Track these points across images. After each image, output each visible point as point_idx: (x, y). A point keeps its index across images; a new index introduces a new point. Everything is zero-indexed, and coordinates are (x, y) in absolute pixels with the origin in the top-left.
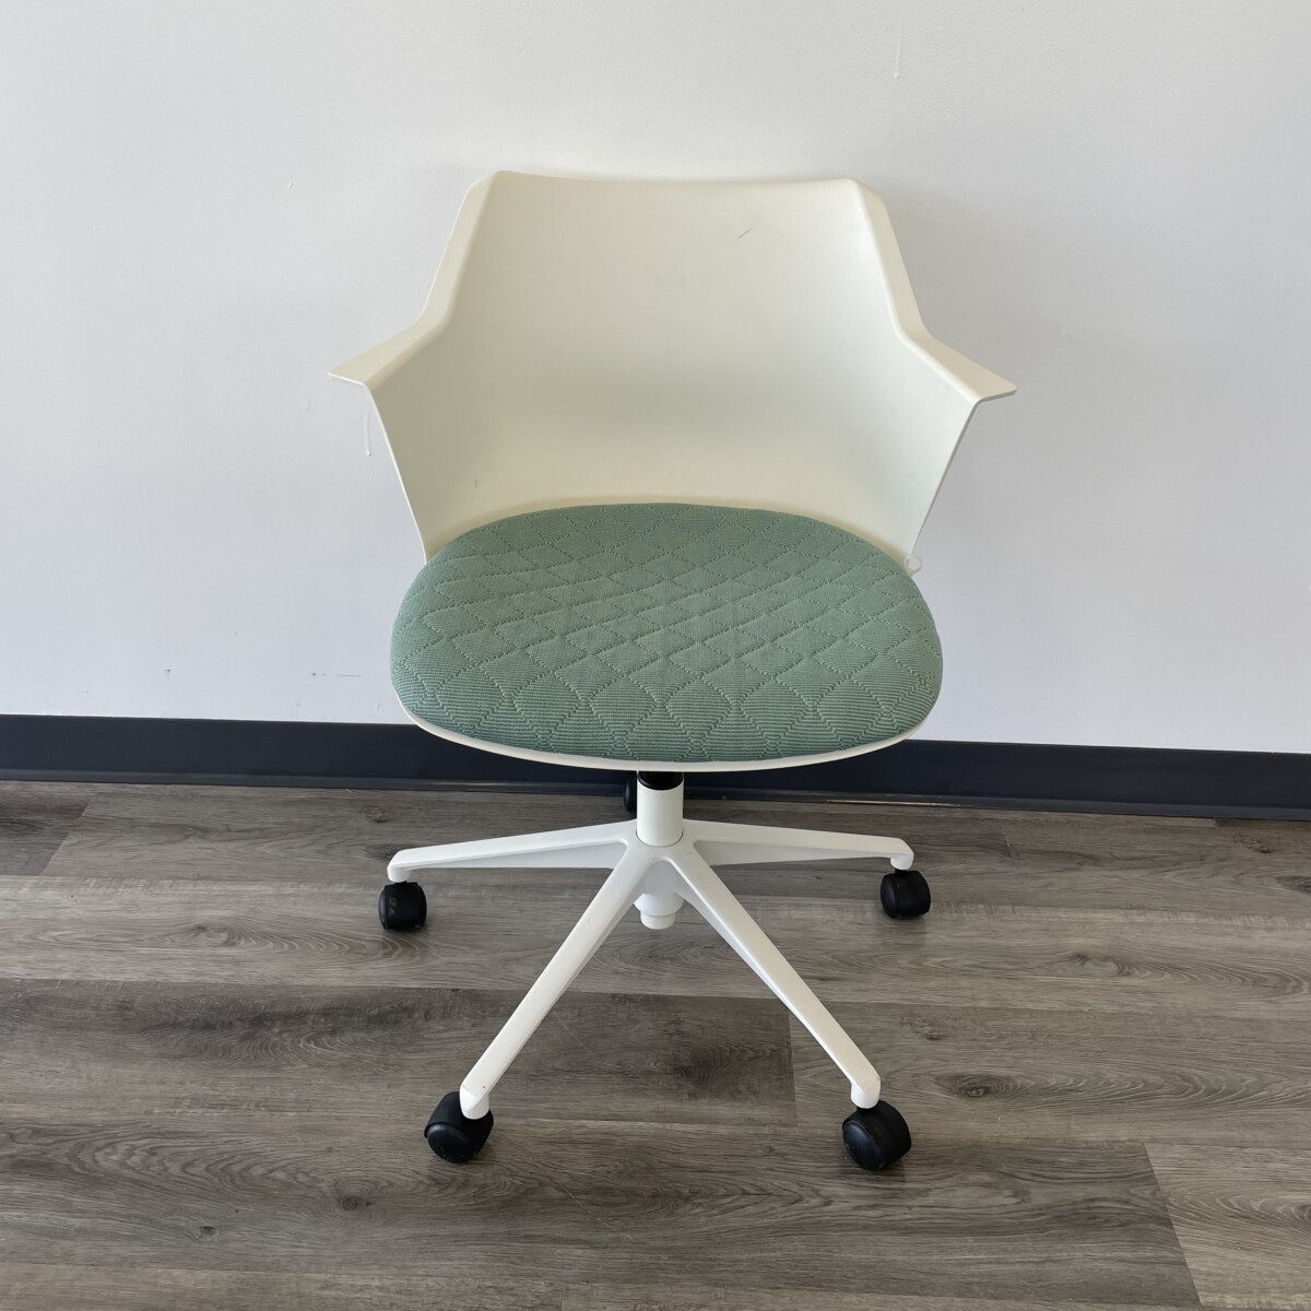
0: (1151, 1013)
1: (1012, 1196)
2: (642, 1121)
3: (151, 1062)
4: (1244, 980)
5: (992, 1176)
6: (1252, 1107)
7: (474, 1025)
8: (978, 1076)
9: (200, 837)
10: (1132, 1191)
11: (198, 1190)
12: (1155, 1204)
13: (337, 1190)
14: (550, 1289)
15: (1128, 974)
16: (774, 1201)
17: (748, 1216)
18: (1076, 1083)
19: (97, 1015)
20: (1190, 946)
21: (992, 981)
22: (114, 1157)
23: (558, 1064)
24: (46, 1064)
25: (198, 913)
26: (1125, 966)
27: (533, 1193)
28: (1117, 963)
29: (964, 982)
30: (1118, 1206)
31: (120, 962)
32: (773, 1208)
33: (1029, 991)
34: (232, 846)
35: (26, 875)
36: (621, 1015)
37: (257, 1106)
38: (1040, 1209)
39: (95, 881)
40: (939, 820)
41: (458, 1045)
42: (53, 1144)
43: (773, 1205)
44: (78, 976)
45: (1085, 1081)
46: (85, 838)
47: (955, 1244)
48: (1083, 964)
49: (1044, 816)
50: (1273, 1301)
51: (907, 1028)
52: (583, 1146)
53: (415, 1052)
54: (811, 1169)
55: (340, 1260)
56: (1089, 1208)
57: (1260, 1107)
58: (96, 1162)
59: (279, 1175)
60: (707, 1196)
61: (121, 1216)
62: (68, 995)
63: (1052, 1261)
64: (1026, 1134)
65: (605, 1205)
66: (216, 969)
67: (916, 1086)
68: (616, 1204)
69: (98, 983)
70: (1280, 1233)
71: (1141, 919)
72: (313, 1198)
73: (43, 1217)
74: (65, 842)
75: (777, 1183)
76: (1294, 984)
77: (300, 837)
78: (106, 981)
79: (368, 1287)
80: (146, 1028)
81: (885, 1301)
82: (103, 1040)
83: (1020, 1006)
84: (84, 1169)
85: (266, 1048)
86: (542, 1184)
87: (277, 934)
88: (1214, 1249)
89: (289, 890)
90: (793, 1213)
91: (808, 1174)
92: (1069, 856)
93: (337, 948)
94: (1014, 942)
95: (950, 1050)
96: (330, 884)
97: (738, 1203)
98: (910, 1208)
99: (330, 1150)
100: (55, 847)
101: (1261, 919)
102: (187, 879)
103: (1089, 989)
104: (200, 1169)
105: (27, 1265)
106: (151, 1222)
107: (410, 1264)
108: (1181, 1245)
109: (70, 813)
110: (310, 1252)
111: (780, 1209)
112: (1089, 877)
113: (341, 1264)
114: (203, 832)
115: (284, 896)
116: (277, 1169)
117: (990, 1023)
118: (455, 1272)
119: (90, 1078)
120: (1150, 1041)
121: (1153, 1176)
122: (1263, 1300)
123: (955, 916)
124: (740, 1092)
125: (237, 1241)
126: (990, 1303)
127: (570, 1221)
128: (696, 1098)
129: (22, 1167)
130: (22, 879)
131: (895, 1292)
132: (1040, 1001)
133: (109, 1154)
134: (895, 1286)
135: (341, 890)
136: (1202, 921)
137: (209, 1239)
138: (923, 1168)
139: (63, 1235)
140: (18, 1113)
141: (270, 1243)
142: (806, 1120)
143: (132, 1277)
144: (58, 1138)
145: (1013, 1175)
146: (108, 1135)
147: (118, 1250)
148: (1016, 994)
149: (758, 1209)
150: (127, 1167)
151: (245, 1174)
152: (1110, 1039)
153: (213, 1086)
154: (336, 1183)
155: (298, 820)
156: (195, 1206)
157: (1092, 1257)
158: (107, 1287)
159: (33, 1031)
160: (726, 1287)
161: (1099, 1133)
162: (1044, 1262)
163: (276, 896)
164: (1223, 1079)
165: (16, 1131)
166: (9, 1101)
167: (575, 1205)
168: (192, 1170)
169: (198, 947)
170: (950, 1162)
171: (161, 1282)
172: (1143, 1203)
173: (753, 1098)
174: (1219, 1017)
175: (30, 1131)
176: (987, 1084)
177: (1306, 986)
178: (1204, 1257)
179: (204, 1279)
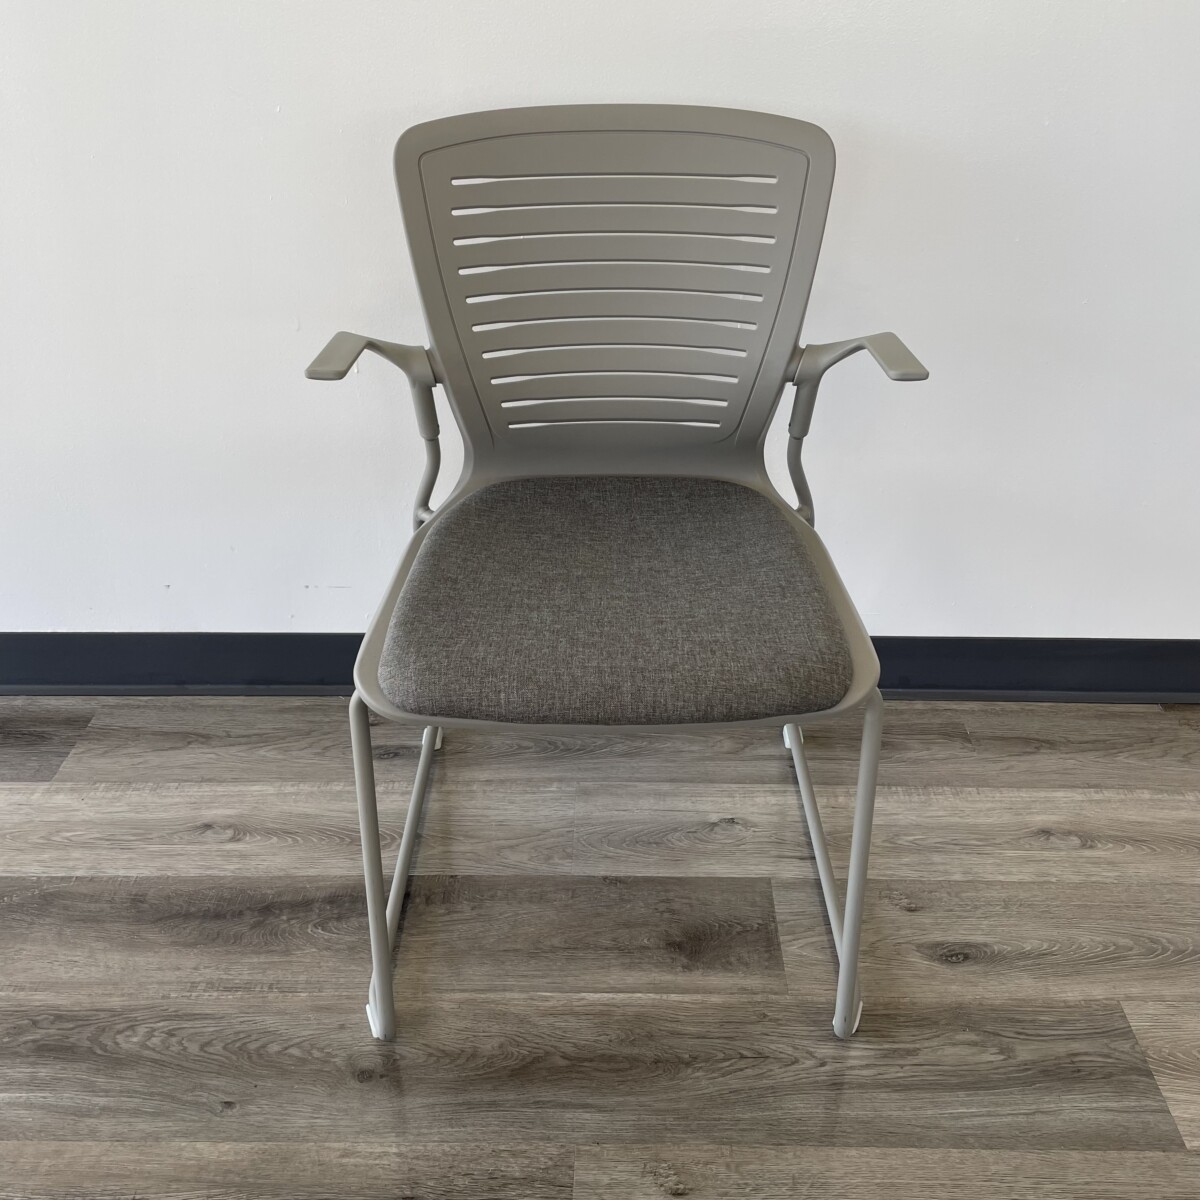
0: (1115, 881)
1: (998, 1053)
2: (640, 992)
3: (166, 950)
5: (978, 1035)
7: (473, 909)
8: (954, 944)
9: (202, 743)
10: (1112, 1046)
11: (217, 1068)
12: (1135, 1057)
13: (351, 1064)
14: (563, 1150)
15: (1091, 847)
16: (772, 1063)
18: (1050, 947)
19: (112, 908)
20: (1147, 820)
21: (962, 856)
22: (135, 1040)
23: (556, 942)
24: (65, 955)
25: (204, 812)
26: (1088, 840)
27: (539, 1062)
28: (1080, 837)
29: (937, 858)
30: (1100, 1059)
31: (131, 859)
32: (771, 1070)
33: (999, 865)
34: (233, 750)
35: (37, 781)
36: (612, 895)
37: (270, 988)
38: (1026, 1065)
39: (103, 785)
40: (902, 712)
41: (459, 927)
42: (72, 1029)
43: (770, 1067)
44: (91, 873)
45: (1059, 945)
46: (96, 746)
47: (948, 1099)
48: (1048, 839)
49: (1000, 705)
51: (886, 901)
52: (583, 1017)
53: (419, 934)
54: (804, 1033)
55: (358, 1129)
56: (1073, 1062)
58: (117, 1044)
59: (295, 1051)
60: (707, 1061)
61: (145, 1094)
62: (83, 889)
63: (1042, 1112)
64: (1006, 995)
65: (610, 1071)
66: (225, 863)
67: (899, 954)
68: (620, 1070)
69: (113, 879)
71: (1097, 797)
72: (328, 1072)
73: (68, 1097)
74: (73, 751)
75: (773, 1047)
77: (298, 741)
78: (118, 877)
79: (386, 1154)
80: (160, 919)
81: (885, 1154)
82: (119, 931)
83: (990, 878)
84: (106, 1051)
85: (276, 935)
86: (547, 1053)
87: (280, 830)
88: (1194, 1097)
89: (289, 789)
90: (790, 1074)
91: (802, 1037)
92: (1027, 741)
93: (338, 840)
94: (981, 820)
95: (927, 921)
96: (328, 783)
97: (737, 1067)
98: (902, 1066)
99: (342, 1027)
100: (64, 755)
102: (191, 781)
103: (1055, 862)
104: (218, 1047)
105: (58, 1143)
106: (173, 1099)
107: (425, 1131)
108: (1164, 1094)
109: (78, 724)
110: (328, 1122)
111: (777, 1071)
112: (1047, 761)
113: (358, 1133)
114: (205, 739)
115: (285, 795)
116: (292, 1046)
117: (964, 895)
118: (470, 1138)
119: (107, 966)
120: (1118, 907)
121: (1131, 1031)
123: (923, 798)
124: (731, 964)
125: (257, 1114)
126: (985, 1153)
127: (576, 1087)
128: (691, 970)
129: (45, 1051)
130: (33, 785)
131: (892, 1145)
132: (1010, 873)
133: (129, 1036)
134: (893, 1139)
135: (338, 788)
136: (1156, 797)
137: (230, 1113)
138: (912, 1029)
140: (40, 1001)
141: (289, 1115)
142: (796, 987)
143: (157, 1151)
144: (80, 1023)
145: (999, 1035)
146: (127, 1018)
147: (142, 1126)
148: (987, 868)
149: (757, 1071)
150: (148, 1048)
151: (262, 1052)
152: (1079, 906)
153: (227, 970)
154: (350, 1057)
155: (294, 725)
156: (215, 1082)
157: (1079, 1108)
158: (133, 1161)
159: (50, 924)
160: (730, 1144)
161: (1076, 994)
162: (1034, 1113)
163: (278, 795)
164: (1190, 940)
165: (38, 1018)
166: (31, 989)
167: (581, 1072)
168: (211, 1049)
169: (205, 843)
170: (936, 1023)
171: (186, 1154)
172: (1123, 1056)
173: (745, 969)
174: (1181, 884)
175: (52, 1018)
176: (965, 951)
178: (1186, 1105)
179: (227, 1150)
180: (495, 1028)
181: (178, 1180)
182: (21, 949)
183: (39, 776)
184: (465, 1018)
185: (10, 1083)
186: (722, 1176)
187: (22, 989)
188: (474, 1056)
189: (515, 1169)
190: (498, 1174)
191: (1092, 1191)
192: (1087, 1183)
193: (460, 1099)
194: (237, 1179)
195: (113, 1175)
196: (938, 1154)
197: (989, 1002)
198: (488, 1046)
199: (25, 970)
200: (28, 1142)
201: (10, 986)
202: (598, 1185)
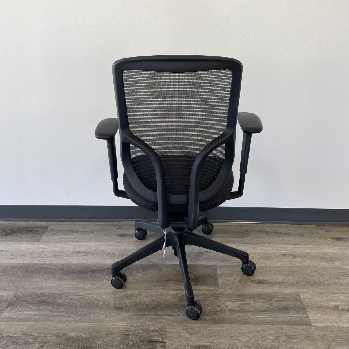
0: (300, 266)
1: (269, 304)
3: (69, 280)
4: (322, 259)
5: (264, 300)
6: (324, 285)
7: (143, 271)
8: (260, 280)
9: (76, 233)
10: (296, 303)
11: (82, 306)
13: (114, 306)
14: (164, 325)
15: (295, 258)
16: (215, 306)
18: (283, 281)
19: (56, 271)
20: (309, 252)
21: (264, 260)
22: (63, 300)
23: (164, 279)
24: (45, 281)
25: (77, 249)
26: (294, 256)
27: (159, 305)
28: (292, 256)
30: (293, 306)
31: (60, 260)
32: (214, 308)
34: (84, 234)
37: (95, 289)
38: (275, 307)
39: (52, 243)
40: (251, 226)
41: (140, 275)
42: (47, 298)
44: (50, 263)
45: (285, 280)
46: (49, 233)
47: (256, 314)
48: (285, 256)
49: (275, 225)
50: (329, 325)
52: (170, 296)
53: (130, 277)
55: (116, 320)
56: (286, 306)
57: (326, 285)
58: (58, 301)
59: (101, 303)
61: (65, 312)
62: (48, 267)
63: (278, 317)
64: (272, 292)
65: (176, 308)
66: (83, 261)
67: (246, 282)
68: (178, 307)
69: (55, 264)
70: (330, 311)
71: (298, 247)
72: (109, 307)
73: (47, 313)
74: (44, 235)
75: (215, 303)
76: (334, 259)
77: (100, 232)
78: (57, 264)
79: (123, 325)
80: (68, 274)
81: (240, 326)
82: (58, 276)
83: (270, 265)
84: (56, 303)
85: (96, 277)
86: (161, 304)
87: (96, 253)
88: (315, 314)
89: (98, 244)
90: (219, 308)
91: (222, 301)
92: (282, 233)
93: (110, 256)
94: (269, 252)
96: (108, 242)
97: (206, 307)
98: (245, 307)
99: (112, 298)
100: (42, 235)
101: (326, 246)
102: (74, 242)
103: (286, 262)
104: (82, 302)
105: (45, 323)
106: (72, 313)
107: (132, 320)
108: (308, 313)
109: (46, 228)
110: (109, 318)
111: (216, 308)
112: (286, 238)
114: (77, 232)
117: (263, 269)
118: (143, 322)
119: (55, 284)
120: (300, 272)
121: (301, 300)
122: (326, 324)
123: (255, 247)
124: (206, 284)
125: (92, 316)
126: (264, 326)
127: (168, 311)
128: (196, 285)
129: (41, 303)
130: (35, 243)
131: (242, 324)
132: (275, 264)
133: (61, 299)
135: (110, 244)
136: (312, 247)
137: (86, 316)
138: (248, 299)
139: (52, 316)
140: (39, 292)
141: (100, 317)
142: (221, 289)
143: (69, 324)
145: (269, 300)
146: (61, 296)
147: (65, 319)
148: (269, 263)
149: (211, 308)
150: (66, 302)
151: (93, 303)
152: (291, 272)
153: (84, 285)
154: (114, 304)
155: (99, 229)
156: (82, 310)
157: (287, 316)
158: (63, 326)
159: (41, 275)
160: (204, 323)
161: (288, 291)
162: (276, 317)
163: (95, 245)
164: (317, 279)
165: (39, 295)
166: (37, 289)
167: (169, 308)
169: (78, 256)
170: (255, 298)
171: (76, 325)
172: (300, 305)
173: (209, 285)
174: (316, 267)
175: (42, 295)
176: (263, 282)
177: (336, 260)
178: (313, 316)
179: (85, 324)
180: (149, 298)
181: (74, 331)
182: (34, 280)
183: (35, 241)
184: (141, 296)
185: (33, 310)
186: (202, 330)
187: (35, 289)
188: (144, 304)
189: (153, 328)
190: (149, 330)
191: (289, 334)
192: (288, 332)
193: (140, 313)
194: (88, 330)
195: (58, 329)
196: (253, 326)
197: (268, 293)
198: (147, 302)
199: (36, 285)
200: (38, 322)
201: (32, 288)
202: (173, 332)
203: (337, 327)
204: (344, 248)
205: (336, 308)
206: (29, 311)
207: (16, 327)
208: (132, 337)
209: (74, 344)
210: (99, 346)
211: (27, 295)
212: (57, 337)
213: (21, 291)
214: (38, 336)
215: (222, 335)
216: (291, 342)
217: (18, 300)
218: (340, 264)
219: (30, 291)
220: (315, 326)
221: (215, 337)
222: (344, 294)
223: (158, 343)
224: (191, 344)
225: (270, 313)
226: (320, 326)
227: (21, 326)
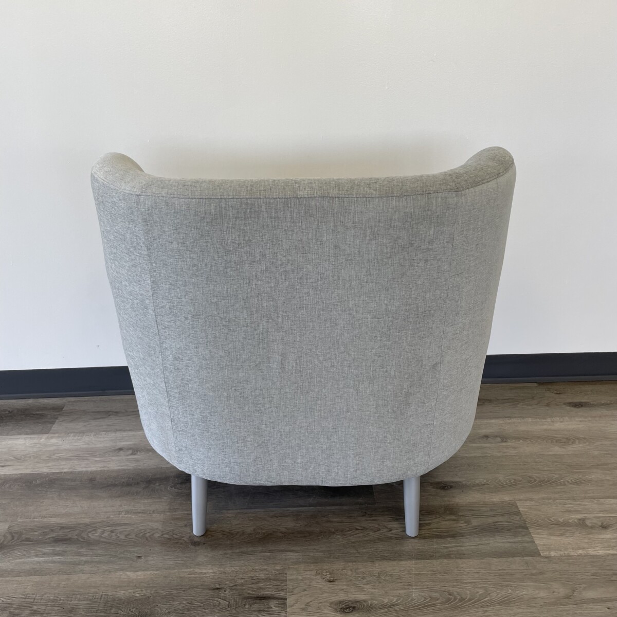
0: (515, 455)
1: (464, 523)
3: (107, 499)
4: (552, 441)
5: (455, 517)
6: (558, 486)
8: (447, 482)
9: (115, 415)
10: (512, 518)
11: (133, 544)
13: (190, 540)
14: (282, 568)
15: (505, 442)
17: (359, 537)
18: (487, 481)
19: (81, 483)
20: (530, 430)
22: (97, 535)
24: (62, 503)
25: (118, 444)
26: (504, 439)
27: (271, 535)
28: (501, 438)
30: (506, 523)
31: (88, 464)
33: (466, 450)
34: (129, 417)
35: (43, 434)
37: (154, 512)
38: (476, 527)
39: (72, 434)
42: (69, 532)
43: (369, 532)
44: (71, 470)
45: (490, 481)
46: (66, 418)
47: (443, 541)
48: (487, 439)
50: (570, 553)
54: (383, 519)
56: (495, 525)
57: (561, 485)
58: (89, 537)
59: (166, 536)
60: (342, 532)
61: (102, 555)
62: (68, 477)
63: (481, 544)
64: (468, 501)
65: (301, 537)
66: (129, 463)
67: (423, 487)
68: (305, 537)
69: (80, 473)
70: (571, 529)
71: (509, 421)
72: (181, 543)
73: (70, 558)
74: (57, 421)
75: (370, 525)
76: (573, 441)
78: (83, 471)
79: (208, 572)
80: (103, 487)
81: (416, 563)
82: (85, 493)
84: (84, 540)
85: (154, 491)
86: (274, 532)
88: (545, 536)
90: (377, 535)
91: (382, 521)
97: (355, 533)
98: (424, 530)
100: (53, 423)
101: (558, 419)
102: (112, 431)
103: (490, 448)
104: (133, 536)
105: (66, 575)
106: (115, 556)
107: (224, 563)
108: (533, 535)
109: (58, 409)
110: (183, 562)
111: (372, 534)
112: (488, 408)
113: (196, 565)
114: (116, 413)
116: (165, 534)
117: (451, 463)
118: (243, 565)
119: (81, 507)
120: (516, 465)
121: (520, 512)
122: (566, 553)
124: (351, 494)
125: (152, 560)
126: (458, 560)
127: (287, 544)
129: (58, 541)
130: (41, 436)
131: (421, 559)
132: (472, 453)
133: (94, 533)
134: (420, 557)
136: (536, 420)
137: (140, 560)
138: (428, 515)
139: (79, 564)
140: (53, 521)
141: (165, 560)
142: (380, 502)
143: (110, 576)
144: (72, 529)
145: (464, 516)
146: (93, 527)
147: (103, 567)
149: (363, 534)
150: (103, 537)
151: (152, 537)
152: (500, 465)
153: (134, 506)
154: (190, 537)
156: (132, 549)
157: (498, 542)
158: (100, 581)
159: (55, 491)
160: (352, 562)
161: (497, 499)
162: (478, 545)
164: (546, 476)
165: (54, 528)
166: (49, 517)
167: (289, 538)
168: (130, 537)
169: (120, 456)
170: (439, 513)
171: (123, 577)
172: (516, 522)
173: (357, 495)
174: (543, 455)
175: (60, 528)
176: (451, 484)
177: (577, 441)
178: (541, 539)
179: (140, 575)
180: (252, 523)
181: (121, 587)
182: (43, 502)
183: (42, 432)
184: (238, 520)
185: (44, 554)
186: (349, 574)
187: (46, 517)
188: (243, 533)
189: (262, 575)
190: (255, 578)
191: (502, 573)
192: (499, 570)
193: (238, 550)
194: (146, 585)
195: (92, 586)
197: (461, 503)
198: (249, 530)
199: (46, 510)
200: (54, 576)
201: (40, 516)
202: (297, 580)
203: (585, 556)
204: (589, 421)
205: (582, 524)
206: (37, 556)
207: (15, 586)
208: (226, 593)
209: (121, 610)
210: (167, 611)
211: (32, 529)
212: (90, 600)
213: (20, 522)
214: (55, 600)
215: (385, 580)
216: (507, 586)
217: (15, 538)
218: (583, 449)
219: (37, 522)
220: (546, 557)
221: (372, 584)
222: (594, 499)
223: (272, 600)
224: (331, 598)
225: (467, 538)
226: (555, 556)
227: (23, 584)
